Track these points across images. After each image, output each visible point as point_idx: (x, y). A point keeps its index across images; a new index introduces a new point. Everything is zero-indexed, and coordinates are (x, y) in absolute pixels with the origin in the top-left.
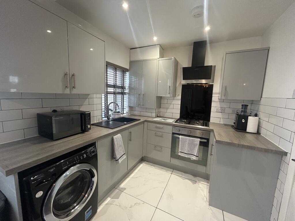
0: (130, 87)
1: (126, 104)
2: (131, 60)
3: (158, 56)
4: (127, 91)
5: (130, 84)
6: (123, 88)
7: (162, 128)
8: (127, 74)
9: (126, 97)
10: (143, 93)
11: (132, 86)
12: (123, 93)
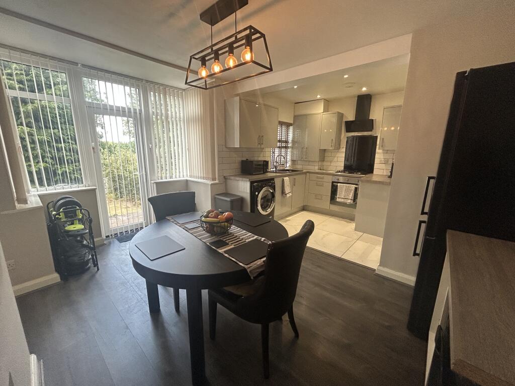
0: (293, 141)
1: (289, 158)
2: (295, 114)
3: (322, 110)
4: (290, 145)
5: (294, 137)
6: (286, 142)
7: (323, 178)
8: (291, 128)
9: (289, 150)
10: (306, 146)
11: (296, 140)
12: (286, 147)
